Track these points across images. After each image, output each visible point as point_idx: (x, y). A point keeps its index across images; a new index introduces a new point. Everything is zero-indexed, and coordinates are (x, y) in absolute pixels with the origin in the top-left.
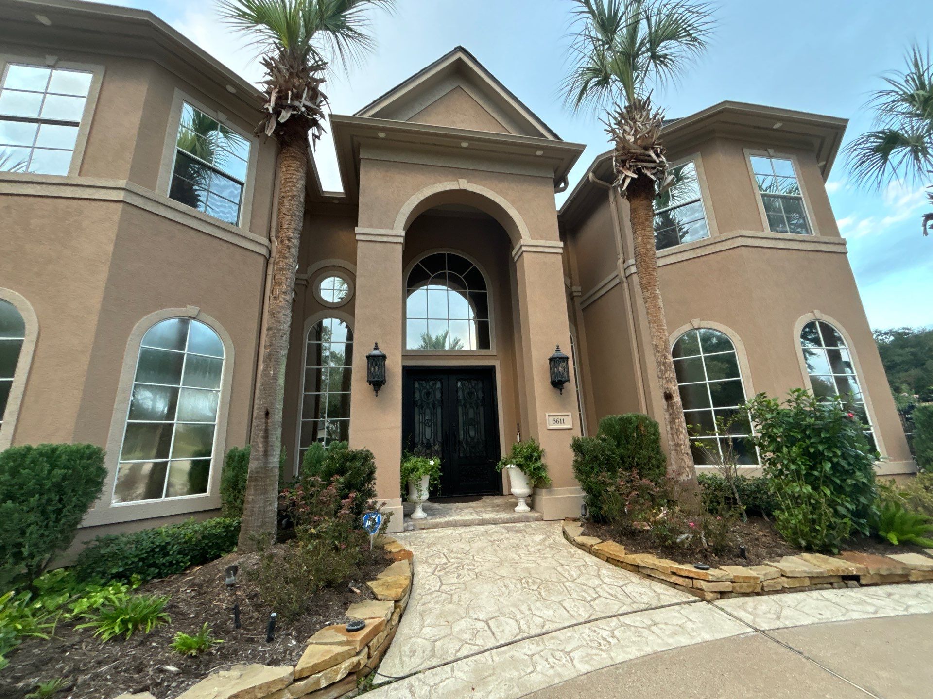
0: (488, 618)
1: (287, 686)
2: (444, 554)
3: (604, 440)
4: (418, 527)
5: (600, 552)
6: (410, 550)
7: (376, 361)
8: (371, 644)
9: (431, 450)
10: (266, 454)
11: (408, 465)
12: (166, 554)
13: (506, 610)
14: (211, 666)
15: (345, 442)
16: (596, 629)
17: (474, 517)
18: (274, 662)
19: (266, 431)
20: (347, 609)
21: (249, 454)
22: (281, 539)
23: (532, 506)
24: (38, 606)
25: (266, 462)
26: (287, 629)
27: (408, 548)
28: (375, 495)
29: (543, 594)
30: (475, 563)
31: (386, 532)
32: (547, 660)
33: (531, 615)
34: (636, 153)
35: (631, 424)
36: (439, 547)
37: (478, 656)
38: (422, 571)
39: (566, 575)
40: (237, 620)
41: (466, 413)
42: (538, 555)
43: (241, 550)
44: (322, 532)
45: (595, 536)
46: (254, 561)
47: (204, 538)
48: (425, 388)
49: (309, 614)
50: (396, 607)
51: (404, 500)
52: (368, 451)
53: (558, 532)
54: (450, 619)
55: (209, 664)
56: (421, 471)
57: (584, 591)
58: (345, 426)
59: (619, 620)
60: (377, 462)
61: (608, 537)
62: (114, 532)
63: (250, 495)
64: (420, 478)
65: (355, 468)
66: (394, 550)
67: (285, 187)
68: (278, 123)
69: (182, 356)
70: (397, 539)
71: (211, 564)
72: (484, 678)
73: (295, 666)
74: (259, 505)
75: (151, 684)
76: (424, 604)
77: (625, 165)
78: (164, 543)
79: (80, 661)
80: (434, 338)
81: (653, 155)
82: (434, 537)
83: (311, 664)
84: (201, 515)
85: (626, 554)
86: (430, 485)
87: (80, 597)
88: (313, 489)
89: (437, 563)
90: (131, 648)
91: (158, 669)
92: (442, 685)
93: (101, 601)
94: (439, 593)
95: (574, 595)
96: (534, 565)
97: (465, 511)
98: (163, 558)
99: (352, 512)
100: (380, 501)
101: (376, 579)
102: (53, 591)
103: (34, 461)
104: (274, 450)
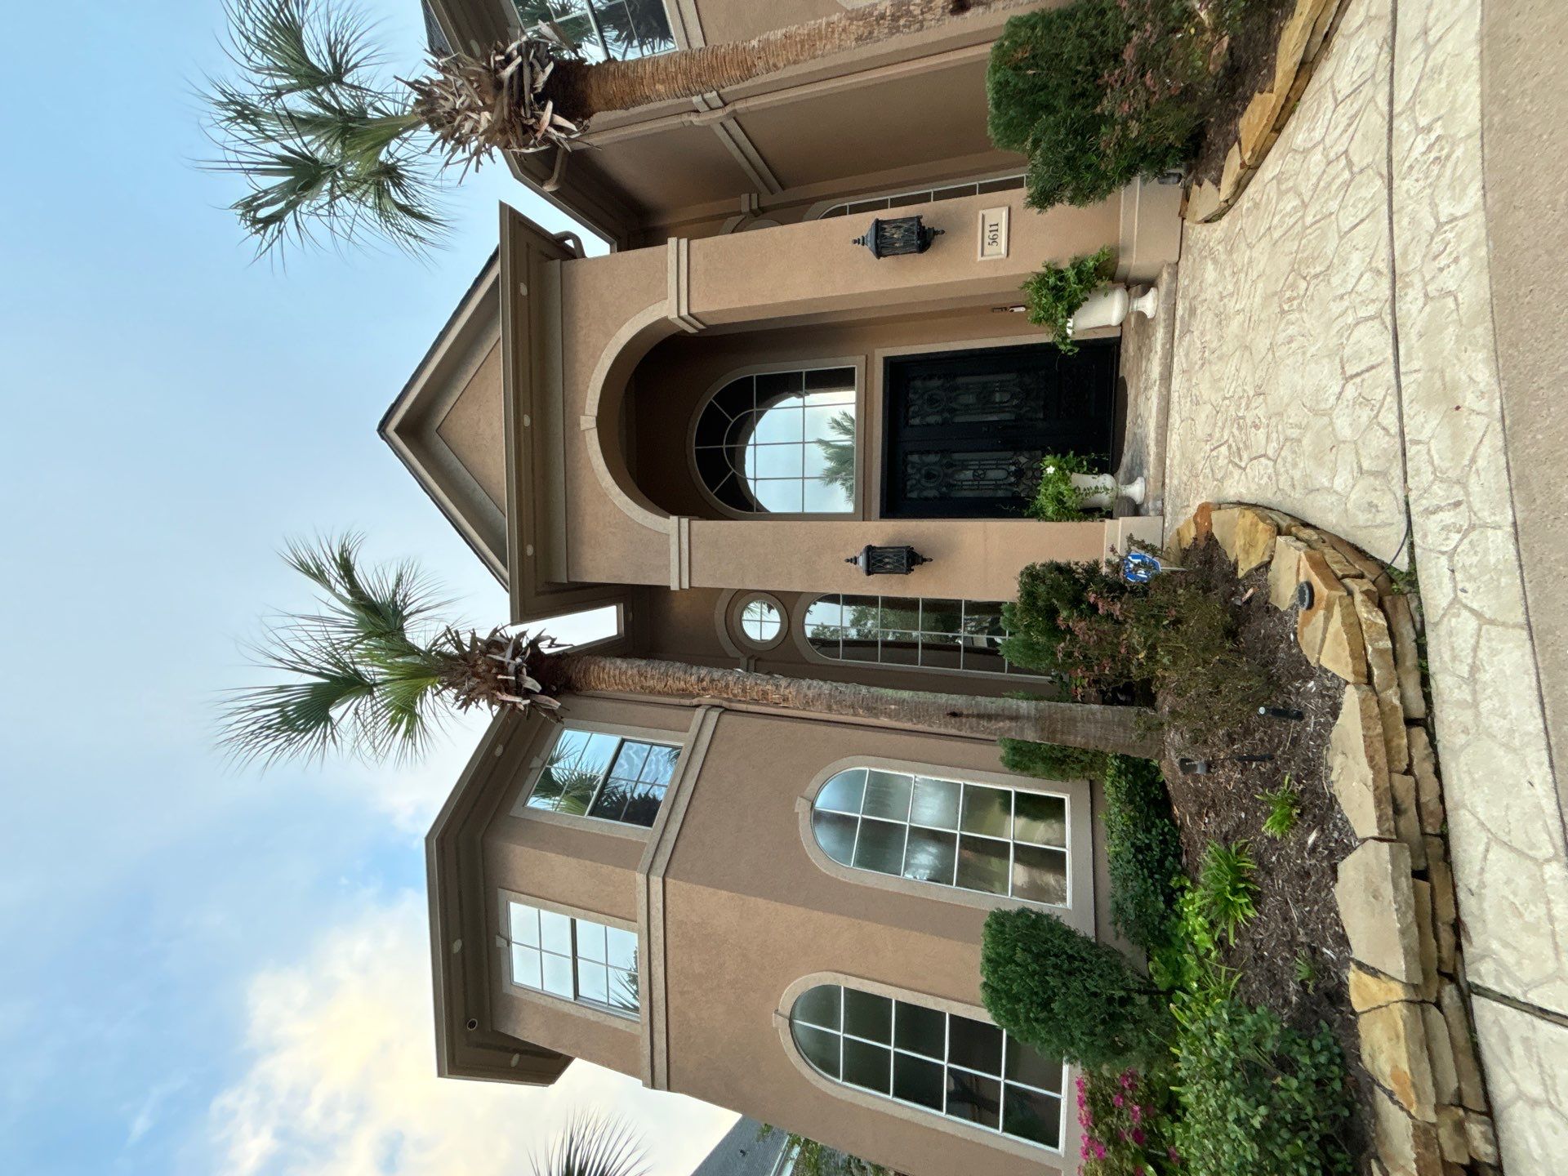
0: (1340, 377)
1: (1375, 692)
2: (1212, 450)
3: (1036, 143)
4: (1159, 492)
5: (1258, 148)
6: (1196, 507)
7: (876, 560)
8: (1340, 574)
9: (1028, 469)
10: (1015, 717)
11: (1050, 510)
12: (1149, 847)
13: (1333, 342)
14: (1321, 791)
15: (1003, 607)
16: (1407, 164)
17: (1154, 395)
18: (1335, 712)
19: (980, 716)
20: (1276, 609)
21: (1013, 740)
22: (1150, 700)
23: (1147, 284)
24: (1195, 985)
25: (1028, 718)
26: (1289, 693)
27: (1192, 511)
28: (1097, 563)
29: (1318, 269)
30: (1236, 397)
31: (1159, 546)
32: (1441, 270)
33: (1353, 295)
34: (509, 105)
35: (1008, 83)
36: (1198, 457)
37: (1405, 396)
38: (1237, 487)
39: (1293, 220)
40: (1262, 759)
41: (967, 408)
42: (1242, 276)
43: (1157, 756)
44: (1145, 643)
45: (1225, 157)
46: (1178, 737)
47: (1131, 802)
48: (919, 481)
49: (1273, 663)
50: (1289, 533)
51: (1110, 515)
52: (1022, 574)
53: (1204, 233)
54: (1329, 444)
55: (1317, 793)
56: (1063, 487)
57: (1329, 184)
58: (975, 608)
59: (1401, 114)
60: (1040, 559)
61: (1231, 127)
62: (1107, 905)
63: (1076, 740)
64: (1074, 490)
65: (1048, 593)
66: (1193, 533)
67: (628, 685)
68: (542, 693)
69: (864, 820)
70: (1176, 527)
71: (1172, 793)
72: (1445, 388)
73: (1347, 683)
74: (1092, 729)
75: (1329, 861)
76: (1293, 486)
77: (531, 126)
78: (1133, 850)
79: (1278, 939)
80: (829, 464)
81: (510, 69)
82: (1180, 465)
83: (1349, 660)
84: (1096, 807)
85: (1271, 91)
86: (1090, 472)
87: (1192, 944)
88: (1076, 654)
89: (1226, 461)
90: (1273, 886)
91: (1309, 854)
92: (1436, 462)
93: (1200, 919)
94: (1279, 460)
95: (1334, 206)
96: (1260, 285)
97: (1142, 409)
98: (1152, 850)
99: (1119, 599)
100: (1106, 555)
101: (1236, 562)
102: (1178, 970)
103: (1003, 979)
104: (1011, 707)
